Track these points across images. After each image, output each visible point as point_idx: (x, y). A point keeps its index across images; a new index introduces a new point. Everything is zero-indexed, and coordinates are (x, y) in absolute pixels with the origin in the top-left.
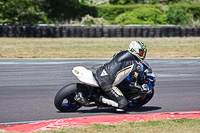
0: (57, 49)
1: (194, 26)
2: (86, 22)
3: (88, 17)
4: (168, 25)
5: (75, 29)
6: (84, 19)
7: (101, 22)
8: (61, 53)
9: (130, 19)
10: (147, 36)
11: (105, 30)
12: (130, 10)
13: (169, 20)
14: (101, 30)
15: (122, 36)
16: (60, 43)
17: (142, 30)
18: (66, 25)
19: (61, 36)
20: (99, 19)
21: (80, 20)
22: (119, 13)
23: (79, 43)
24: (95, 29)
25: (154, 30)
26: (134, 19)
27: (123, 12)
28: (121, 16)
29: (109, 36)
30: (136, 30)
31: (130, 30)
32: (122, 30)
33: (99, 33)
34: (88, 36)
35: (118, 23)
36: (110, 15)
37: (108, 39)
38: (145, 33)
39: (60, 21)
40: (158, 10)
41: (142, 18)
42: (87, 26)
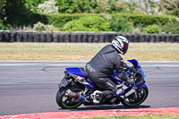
0: (12, 52)
1: (133, 33)
2: (37, 29)
3: (40, 24)
4: (111, 32)
5: (28, 35)
6: (36, 26)
7: (51, 29)
8: (15, 56)
9: (77, 26)
10: (92, 41)
11: (55, 36)
12: (78, 18)
13: (112, 28)
14: (51, 36)
15: (70, 41)
16: (15, 47)
17: (88, 36)
18: (20, 31)
19: (15, 41)
20: (49, 26)
21: (33, 27)
22: (67, 21)
23: (31, 47)
24: (46, 35)
25: (99, 36)
26: (81, 26)
27: (71, 20)
28: (69, 24)
29: (58, 42)
30: (82, 36)
31: (77, 36)
32: (70, 36)
33: (49, 39)
34: (39, 41)
35: (66, 29)
36: (59, 22)
37: (57, 44)
38: (90, 38)
39: (14, 27)
40: (102, 19)
41: (88, 26)
42: (38, 32)
